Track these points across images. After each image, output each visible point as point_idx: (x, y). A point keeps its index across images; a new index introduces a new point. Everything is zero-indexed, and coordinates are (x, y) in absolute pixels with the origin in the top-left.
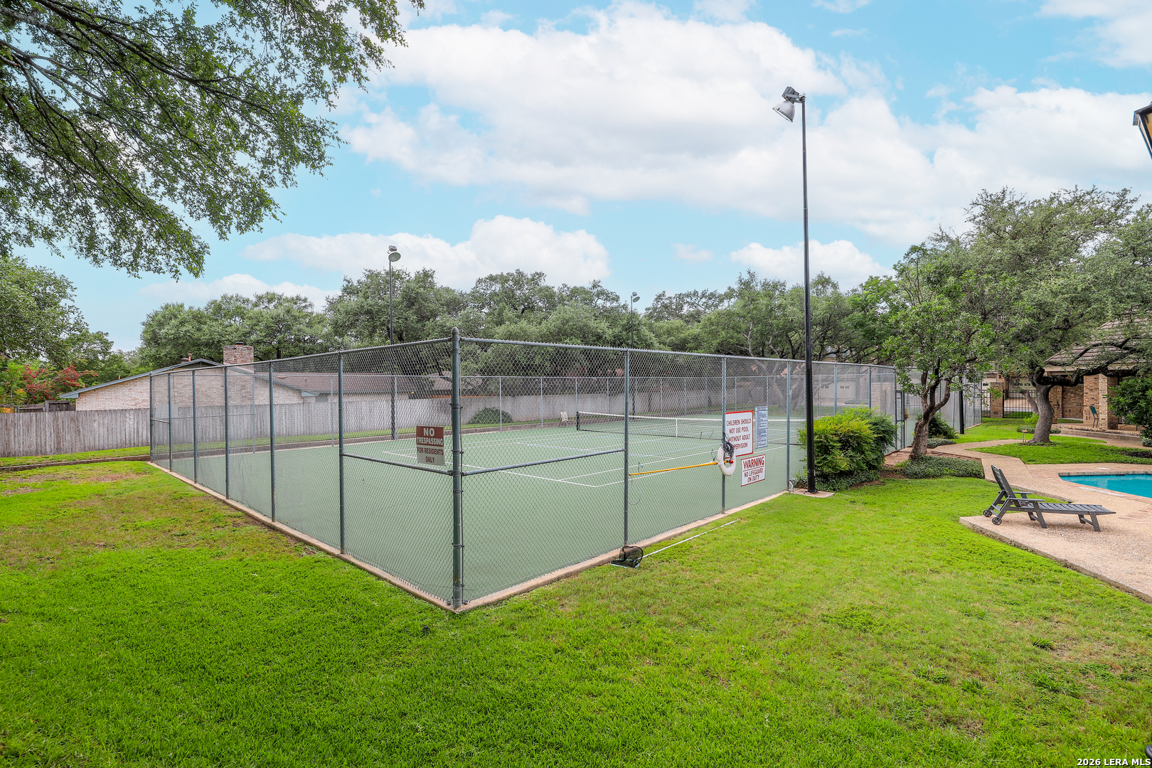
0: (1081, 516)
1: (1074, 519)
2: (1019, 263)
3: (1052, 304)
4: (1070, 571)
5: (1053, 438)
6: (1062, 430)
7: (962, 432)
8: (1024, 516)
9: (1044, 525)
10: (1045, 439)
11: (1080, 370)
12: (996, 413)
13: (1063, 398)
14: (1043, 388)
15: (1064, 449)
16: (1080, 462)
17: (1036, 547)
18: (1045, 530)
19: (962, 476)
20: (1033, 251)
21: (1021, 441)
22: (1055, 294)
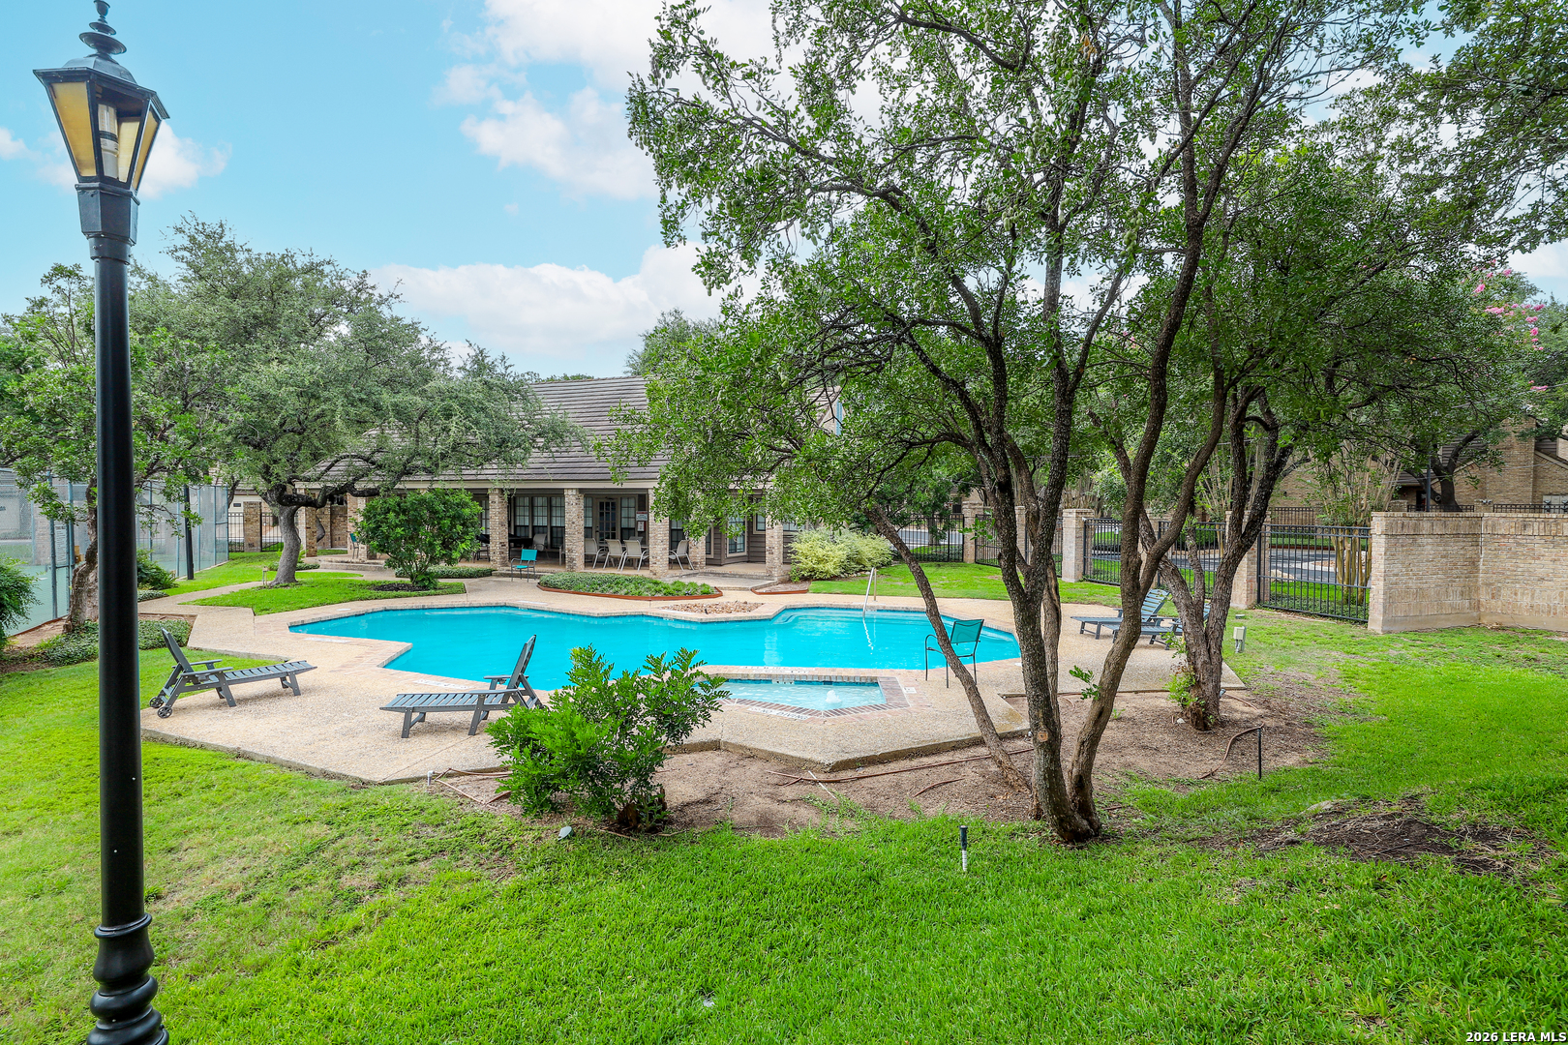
0: (283, 679)
1: (275, 684)
2: (242, 334)
3: (276, 396)
4: (242, 762)
5: (299, 576)
6: (321, 564)
7: (191, 576)
8: (211, 695)
9: (232, 703)
10: (290, 578)
11: (326, 487)
12: (251, 545)
13: (332, 522)
14: (287, 510)
15: (310, 590)
16: (322, 604)
17: (207, 740)
18: (233, 709)
19: (152, 648)
20: (259, 322)
21: (261, 584)
22: (280, 384)
